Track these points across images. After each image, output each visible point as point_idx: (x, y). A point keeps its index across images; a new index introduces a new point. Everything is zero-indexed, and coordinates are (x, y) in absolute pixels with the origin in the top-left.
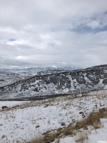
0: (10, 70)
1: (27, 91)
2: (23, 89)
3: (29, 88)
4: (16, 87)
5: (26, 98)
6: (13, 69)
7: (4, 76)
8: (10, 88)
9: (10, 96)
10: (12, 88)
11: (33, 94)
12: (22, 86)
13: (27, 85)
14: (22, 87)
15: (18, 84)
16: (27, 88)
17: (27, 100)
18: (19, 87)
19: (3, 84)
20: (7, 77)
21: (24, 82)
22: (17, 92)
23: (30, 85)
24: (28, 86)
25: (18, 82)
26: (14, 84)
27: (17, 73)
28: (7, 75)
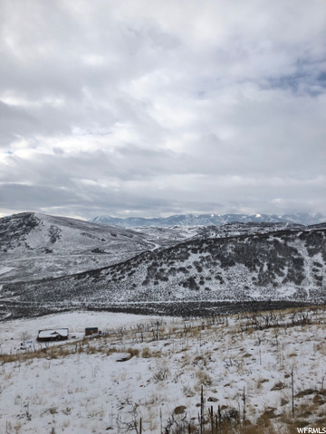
0: (121, 222)
1: (162, 285)
2: (154, 280)
3: (171, 278)
4: (134, 271)
5: (160, 306)
6: (130, 220)
7: (103, 240)
8: (115, 275)
9: (116, 298)
10: (122, 273)
11: (182, 294)
12: (149, 269)
13: (164, 266)
14: (148, 274)
15: (138, 263)
16: (164, 276)
17: (160, 315)
18: (141, 273)
20: (113, 242)
21: (155, 258)
22: (134, 285)
24: (167, 271)
25: (140, 258)
26: (128, 263)
27: (138, 231)
28: (111, 237)
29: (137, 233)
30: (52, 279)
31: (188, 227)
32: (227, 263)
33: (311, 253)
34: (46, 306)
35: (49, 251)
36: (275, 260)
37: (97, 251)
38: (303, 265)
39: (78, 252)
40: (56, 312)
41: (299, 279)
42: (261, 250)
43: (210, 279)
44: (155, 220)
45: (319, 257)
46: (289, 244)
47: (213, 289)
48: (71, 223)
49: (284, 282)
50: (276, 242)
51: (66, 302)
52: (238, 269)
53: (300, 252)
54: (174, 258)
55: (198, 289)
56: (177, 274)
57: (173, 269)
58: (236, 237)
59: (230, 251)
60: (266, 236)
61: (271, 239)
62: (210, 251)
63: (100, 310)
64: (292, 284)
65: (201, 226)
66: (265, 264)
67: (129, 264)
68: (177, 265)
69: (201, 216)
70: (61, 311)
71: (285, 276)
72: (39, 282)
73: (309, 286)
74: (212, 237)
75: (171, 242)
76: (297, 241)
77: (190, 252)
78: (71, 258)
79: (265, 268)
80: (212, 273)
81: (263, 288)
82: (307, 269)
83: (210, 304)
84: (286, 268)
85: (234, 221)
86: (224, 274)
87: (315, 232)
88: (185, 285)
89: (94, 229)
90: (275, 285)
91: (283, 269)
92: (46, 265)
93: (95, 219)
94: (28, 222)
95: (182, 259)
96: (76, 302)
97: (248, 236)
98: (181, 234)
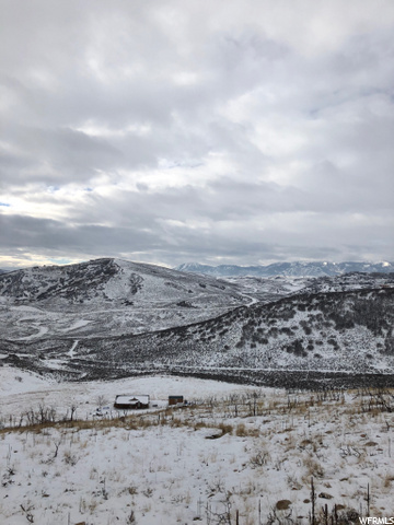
0: (212, 271)
1: (261, 348)
2: (250, 342)
3: (271, 340)
4: (226, 331)
5: (257, 374)
6: (222, 268)
7: (190, 291)
8: (204, 334)
9: (204, 362)
10: (212, 331)
11: (285, 361)
12: (244, 328)
13: (263, 326)
14: (244, 334)
15: (232, 320)
16: (263, 337)
17: (258, 385)
18: (235, 333)
19: (187, 317)
20: (201, 294)
21: (252, 315)
22: (227, 347)
23: (272, 329)
24: (266, 332)
25: (234, 314)
26: (219, 319)
27: (232, 281)
28: (199, 288)
29: (230, 284)
30: (132, 336)
31: (294, 277)
32: (343, 324)
34: (124, 367)
35: (129, 303)
37: (183, 304)
39: (161, 305)
40: (136, 375)
42: (390, 309)
43: (320, 343)
44: (252, 269)
47: (325, 356)
48: (154, 271)
51: (147, 363)
52: (358, 333)
54: (275, 316)
55: (305, 355)
56: (279, 336)
57: (274, 330)
58: (356, 291)
59: (347, 309)
62: (322, 309)
63: (186, 375)
65: (311, 277)
67: (221, 321)
68: (280, 324)
69: (310, 265)
70: (141, 374)
72: (117, 338)
74: (324, 290)
75: (273, 296)
78: (153, 312)
80: (324, 336)
81: (392, 358)
83: (320, 375)
85: (354, 271)
86: (339, 338)
88: (289, 350)
89: (180, 278)
92: (125, 318)
93: (182, 266)
94: (107, 269)
95: (286, 318)
96: (158, 365)
97: (372, 290)
98: (285, 286)
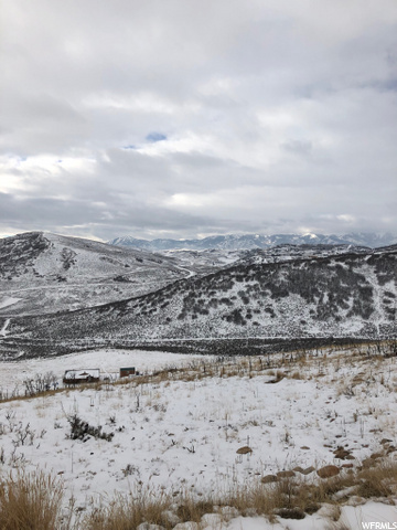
0: (147, 245)
1: (202, 319)
2: (191, 313)
3: (211, 310)
4: (168, 303)
5: (199, 344)
6: (157, 242)
7: (127, 266)
8: (145, 308)
9: (146, 335)
10: (153, 305)
11: (226, 330)
12: (185, 300)
13: (203, 297)
14: (185, 306)
15: (172, 293)
16: (204, 308)
17: (202, 353)
18: (176, 305)
19: (125, 292)
20: (138, 269)
21: (192, 288)
22: (169, 320)
23: (212, 300)
24: (207, 303)
25: (173, 288)
26: (159, 293)
27: (168, 255)
28: (136, 262)
29: (167, 258)
30: (68, 312)
31: (228, 250)
32: (279, 293)
33: (382, 281)
34: (63, 344)
35: (62, 280)
36: (338, 289)
37: (120, 279)
38: (371, 295)
39: (96, 280)
40: (78, 351)
41: (367, 312)
42: (320, 277)
43: (258, 312)
44: (189, 242)
45: (390, 286)
46: (356, 270)
47: (263, 323)
48: (87, 246)
49: (349, 315)
50: (339, 267)
51: (87, 339)
52: (293, 301)
53: (368, 279)
54: (215, 288)
55: (244, 323)
56: (219, 306)
57: (214, 301)
58: (290, 262)
59: (282, 278)
60: (327, 260)
61: (333, 263)
62: (258, 279)
63: (132, 348)
64: (359, 318)
65: (244, 249)
66: (326, 294)
67: (161, 294)
68: (219, 295)
69: (243, 238)
70: (85, 350)
71: (350, 309)
72: (52, 316)
73: (380, 320)
74: (257, 262)
75: (208, 268)
76: (365, 266)
77: (233, 279)
78: (89, 287)
79: (326, 299)
80: (261, 305)
81: (323, 323)
82: (377, 301)
83: (259, 342)
84: (351, 299)
85: (283, 243)
86: (275, 306)
87: (386, 255)
88: (229, 319)
89: (116, 253)
90: (338, 319)
91: (348, 300)
92: (58, 295)
93: (115, 241)
94: (36, 244)
95: (225, 289)
96: (99, 340)
97: (304, 261)
98: (220, 259)
